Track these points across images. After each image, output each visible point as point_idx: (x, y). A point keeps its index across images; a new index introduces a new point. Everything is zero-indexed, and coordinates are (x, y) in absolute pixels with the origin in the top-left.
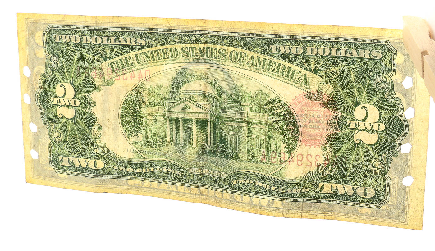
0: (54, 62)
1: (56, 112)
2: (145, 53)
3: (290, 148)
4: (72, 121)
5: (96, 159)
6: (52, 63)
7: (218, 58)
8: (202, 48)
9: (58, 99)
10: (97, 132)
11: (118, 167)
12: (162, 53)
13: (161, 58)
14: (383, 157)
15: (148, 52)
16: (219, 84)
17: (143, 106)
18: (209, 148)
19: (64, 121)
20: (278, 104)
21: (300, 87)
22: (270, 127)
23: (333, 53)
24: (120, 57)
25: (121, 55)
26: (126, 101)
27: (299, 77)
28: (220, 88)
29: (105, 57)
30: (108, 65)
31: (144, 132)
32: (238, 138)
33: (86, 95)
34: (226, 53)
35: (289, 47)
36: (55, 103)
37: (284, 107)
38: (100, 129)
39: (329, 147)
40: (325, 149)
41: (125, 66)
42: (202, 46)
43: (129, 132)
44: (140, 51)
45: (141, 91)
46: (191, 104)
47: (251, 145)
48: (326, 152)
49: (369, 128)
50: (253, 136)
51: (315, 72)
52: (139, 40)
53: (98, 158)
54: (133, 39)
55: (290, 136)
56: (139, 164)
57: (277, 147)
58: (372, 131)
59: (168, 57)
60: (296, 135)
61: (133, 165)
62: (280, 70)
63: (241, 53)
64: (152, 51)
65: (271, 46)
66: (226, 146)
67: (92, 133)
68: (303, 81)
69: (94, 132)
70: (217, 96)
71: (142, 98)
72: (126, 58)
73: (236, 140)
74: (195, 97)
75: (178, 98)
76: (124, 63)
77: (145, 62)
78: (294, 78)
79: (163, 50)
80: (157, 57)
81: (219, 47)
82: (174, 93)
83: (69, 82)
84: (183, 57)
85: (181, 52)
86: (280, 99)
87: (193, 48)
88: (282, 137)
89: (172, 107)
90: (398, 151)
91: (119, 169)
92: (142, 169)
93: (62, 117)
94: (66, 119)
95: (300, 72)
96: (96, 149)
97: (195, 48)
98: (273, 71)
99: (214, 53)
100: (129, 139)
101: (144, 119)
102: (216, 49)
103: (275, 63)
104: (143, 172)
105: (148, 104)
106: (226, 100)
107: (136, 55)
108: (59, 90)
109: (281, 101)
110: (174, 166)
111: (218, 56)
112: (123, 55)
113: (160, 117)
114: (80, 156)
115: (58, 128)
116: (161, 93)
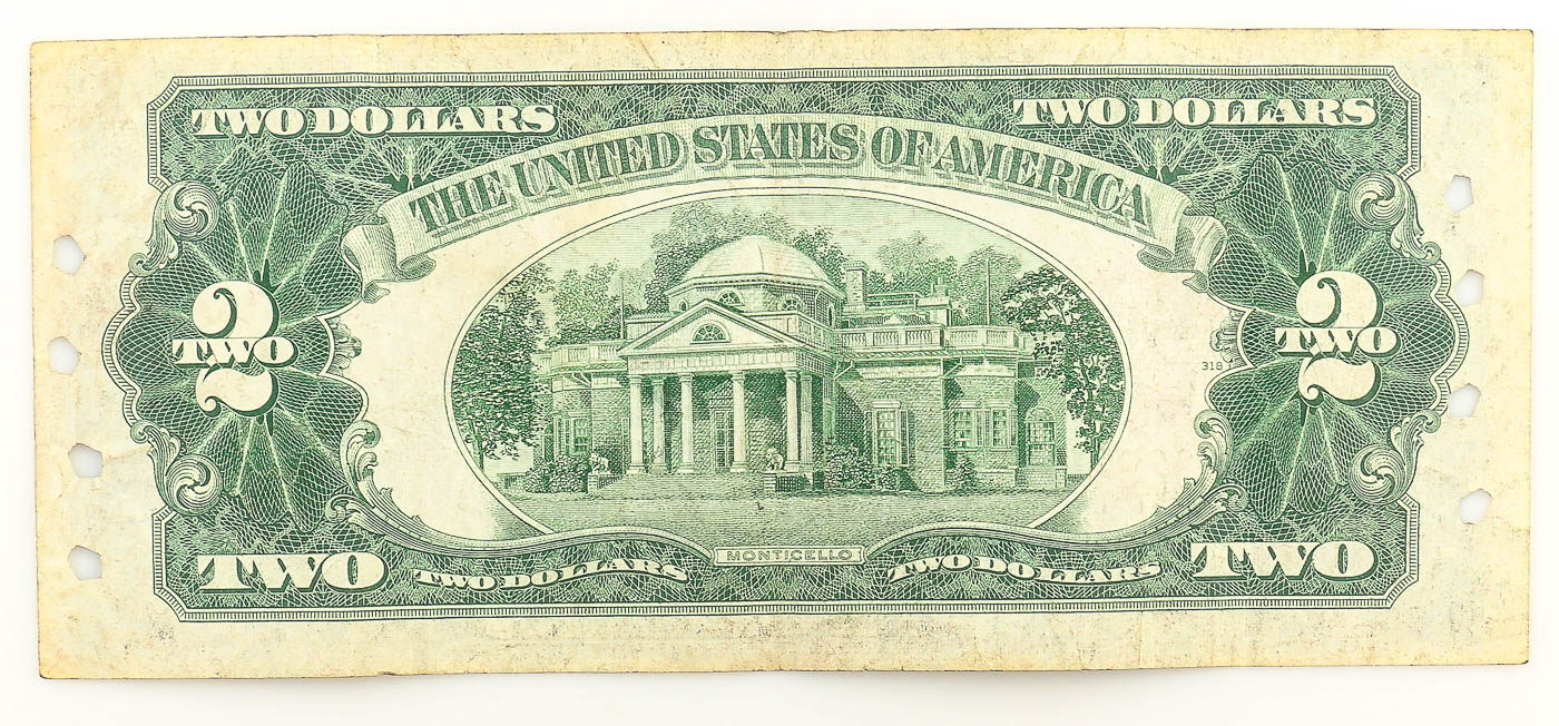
0: (189, 208)
1: (192, 392)
2: (551, 159)
3: (1098, 430)
4: (260, 420)
5: (354, 549)
6: (179, 212)
7: (828, 156)
8: (767, 128)
9: (203, 343)
10: (363, 451)
11: (436, 575)
12: (617, 153)
13: (612, 173)
14: (1393, 437)
15: (565, 153)
16: (831, 243)
17: (541, 345)
18: (792, 469)
19: (223, 422)
20: (1051, 290)
21: (1123, 229)
22: (1024, 370)
23: (1221, 118)
24: (457, 177)
25: (460, 169)
26: (473, 333)
27: (1117, 198)
28: (839, 255)
29: (398, 179)
30: (412, 205)
31: (539, 437)
32: (908, 419)
33: (321, 319)
34: (857, 139)
35: (1081, 103)
36: (190, 356)
37: (1070, 299)
38: (372, 437)
39: (1217, 422)
40: (1205, 429)
41: (474, 207)
42: (766, 121)
43: (484, 444)
44: (534, 153)
45: (534, 293)
46: (728, 323)
47: (958, 435)
48: (1211, 440)
49: (1346, 346)
50: (964, 404)
51: (1169, 178)
52: (530, 114)
53: (363, 547)
54: (510, 112)
55: (1094, 392)
56: (519, 557)
57: (1052, 432)
58: (1353, 357)
59: (642, 167)
60: (1115, 388)
61: (494, 561)
62: (1053, 178)
63: (913, 134)
64: (578, 151)
65: (1017, 104)
66: (861, 452)
67: (343, 454)
68: (1130, 208)
69: (351, 448)
70: (826, 286)
71: (538, 317)
72: (478, 180)
73: (903, 426)
74: (740, 297)
75: (674, 304)
76: (470, 195)
77: (551, 188)
78: (1100, 201)
79: (621, 143)
80: (598, 169)
81: (831, 120)
82: (663, 290)
83: (251, 276)
84: (698, 160)
85: (691, 145)
86: (1058, 274)
87: (734, 128)
88: (1068, 397)
89: (653, 340)
90: (1440, 413)
91: (440, 580)
92: (530, 572)
93: (218, 407)
94: (231, 414)
95: (1120, 181)
96: (355, 514)
97: (744, 128)
98: (1029, 183)
99: (812, 142)
100: (482, 467)
101: (542, 392)
102: (822, 126)
103: (1035, 156)
104: (531, 584)
105: (560, 336)
106: (860, 294)
107: (518, 168)
108: (207, 311)
109: (1062, 278)
110: (658, 547)
111: (828, 149)
112: (468, 168)
113: (604, 380)
114: (287, 546)
115: (198, 452)
116: (610, 294)
